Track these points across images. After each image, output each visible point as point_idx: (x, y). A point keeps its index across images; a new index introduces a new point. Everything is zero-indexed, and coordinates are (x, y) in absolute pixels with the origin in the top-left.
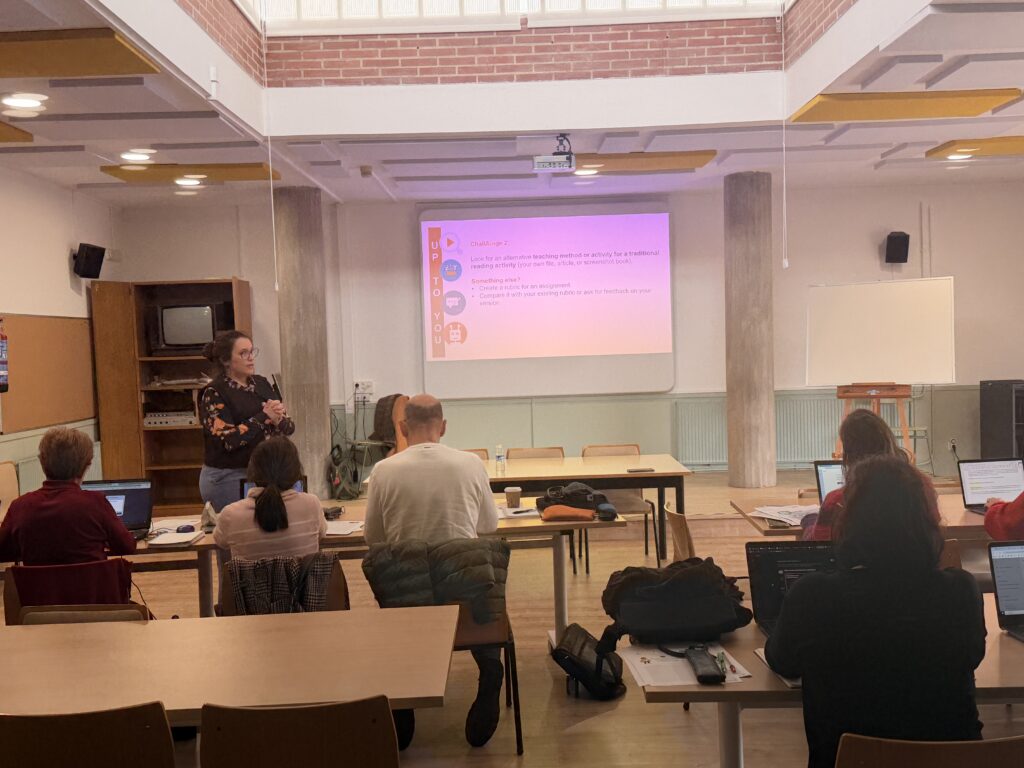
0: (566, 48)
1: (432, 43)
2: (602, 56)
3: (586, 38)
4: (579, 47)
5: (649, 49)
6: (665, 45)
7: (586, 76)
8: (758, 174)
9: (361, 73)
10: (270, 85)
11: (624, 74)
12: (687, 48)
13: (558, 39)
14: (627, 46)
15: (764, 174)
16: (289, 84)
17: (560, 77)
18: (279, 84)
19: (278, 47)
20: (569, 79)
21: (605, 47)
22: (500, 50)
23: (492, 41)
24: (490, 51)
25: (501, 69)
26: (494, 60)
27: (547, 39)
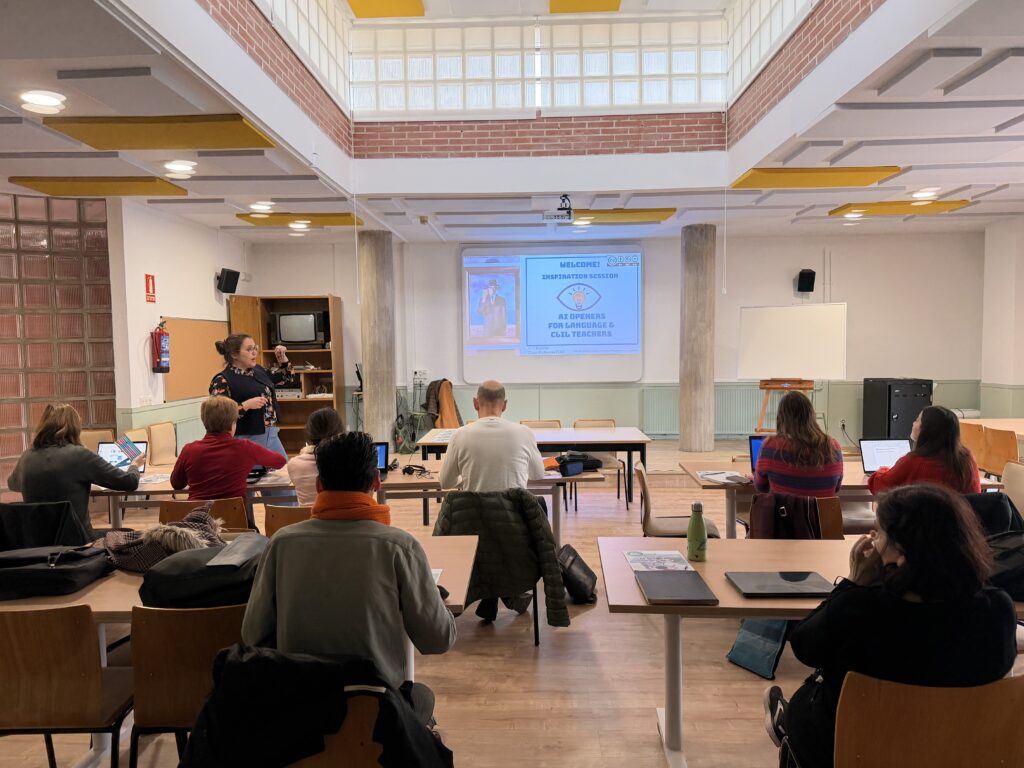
0: (569, 133)
1: (471, 128)
2: (595, 139)
3: (583, 125)
4: (578, 131)
5: (629, 134)
6: (640, 131)
8: (706, 226)
9: (421, 149)
10: (356, 157)
11: (610, 152)
12: (657, 133)
13: (563, 126)
14: (613, 131)
15: (711, 226)
17: (563, 154)
18: (362, 157)
19: (362, 130)
21: (597, 132)
22: (521, 134)
23: (515, 127)
24: (513, 134)
25: (521, 147)
26: (516, 141)
27: (555, 126)
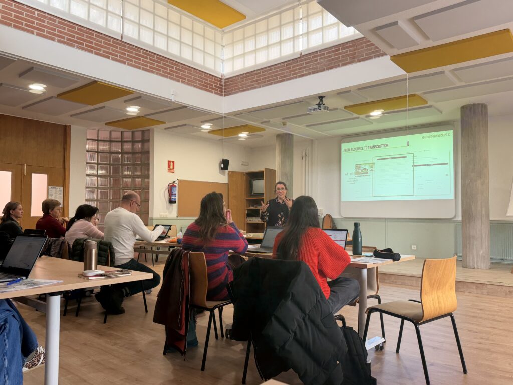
0: (316, 60)
1: (271, 70)
2: (330, 60)
3: (324, 54)
4: (321, 58)
5: (349, 53)
6: (355, 49)
7: (324, 70)
9: (250, 86)
11: (338, 66)
12: (365, 48)
13: (313, 57)
14: (340, 54)
16: (231, 94)
17: (314, 73)
18: (228, 95)
19: (228, 82)
20: (317, 72)
21: (331, 56)
22: (293, 67)
23: (290, 64)
24: (289, 68)
25: (293, 74)
26: (291, 71)
27: (310, 58)
